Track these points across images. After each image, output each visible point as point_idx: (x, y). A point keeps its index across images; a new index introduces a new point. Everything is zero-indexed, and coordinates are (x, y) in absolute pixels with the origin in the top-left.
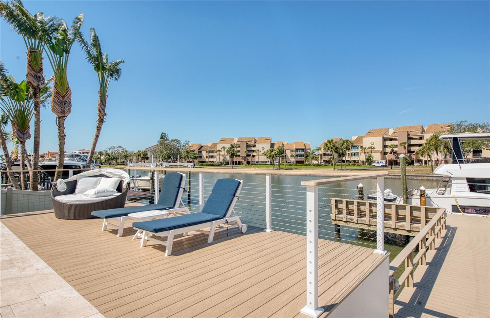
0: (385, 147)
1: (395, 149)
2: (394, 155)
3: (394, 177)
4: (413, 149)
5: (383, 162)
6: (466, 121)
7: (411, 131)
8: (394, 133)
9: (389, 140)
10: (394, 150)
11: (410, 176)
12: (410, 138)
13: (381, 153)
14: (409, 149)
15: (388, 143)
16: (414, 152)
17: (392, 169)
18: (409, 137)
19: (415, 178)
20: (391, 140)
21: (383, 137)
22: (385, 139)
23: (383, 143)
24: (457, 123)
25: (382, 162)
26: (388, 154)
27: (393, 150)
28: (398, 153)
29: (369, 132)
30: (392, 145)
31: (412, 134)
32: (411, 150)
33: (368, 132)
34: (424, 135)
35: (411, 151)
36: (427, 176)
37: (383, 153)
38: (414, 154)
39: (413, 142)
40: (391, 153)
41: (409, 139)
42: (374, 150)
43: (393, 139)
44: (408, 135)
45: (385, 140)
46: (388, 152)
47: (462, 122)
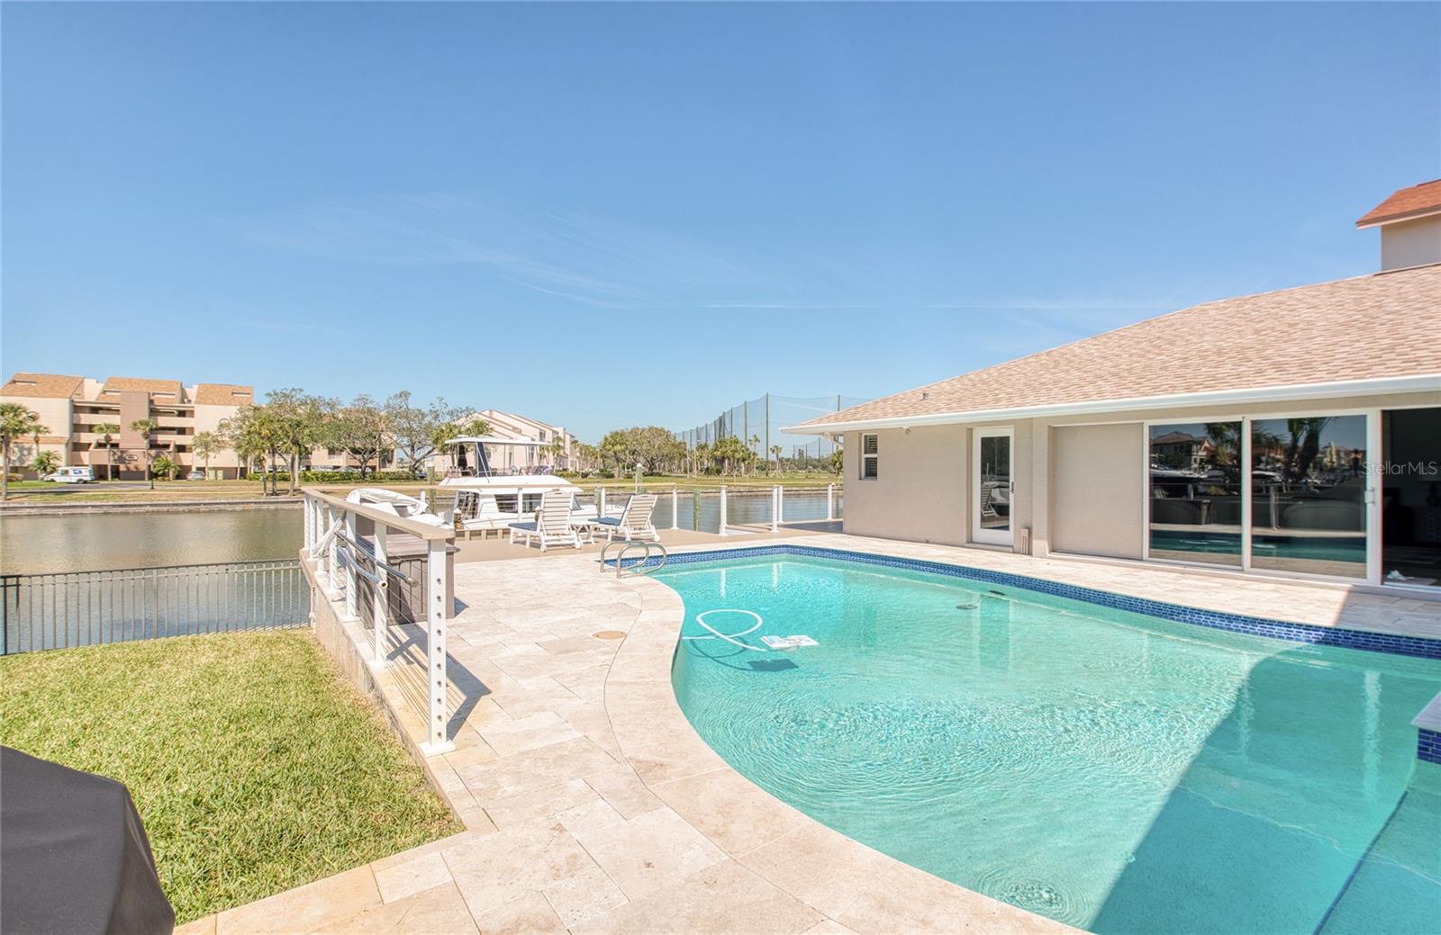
0: (77, 428)
1: (116, 437)
2: (112, 453)
3: (175, 507)
4: (162, 438)
5: (83, 471)
6: (301, 390)
7: (154, 394)
8: (104, 392)
9: (88, 410)
10: (112, 438)
11: (216, 504)
12: (156, 412)
13: (67, 445)
14: (153, 437)
15: (86, 419)
16: (167, 446)
17: (153, 488)
18: (152, 407)
19: (229, 508)
20: (95, 410)
21: (72, 401)
22: (75, 406)
23: (72, 418)
24: (284, 391)
25: (80, 472)
26: (91, 448)
27: (108, 438)
28: (120, 447)
29: (14, 382)
30: (105, 425)
31: (160, 401)
32: (156, 441)
33: (9, 379)
34: (193, 407)
35: (159, 443)
36: (255, 503)
37: (70, 445)
38: (169, 453)
39: (163, 421)
40: (100, 445)
41: (154, 412)
42: (48, 435)
43: (101, 409)
44: (151, 402)
45: (76, 409)
46: (90, 444)
47: (294, 390)
